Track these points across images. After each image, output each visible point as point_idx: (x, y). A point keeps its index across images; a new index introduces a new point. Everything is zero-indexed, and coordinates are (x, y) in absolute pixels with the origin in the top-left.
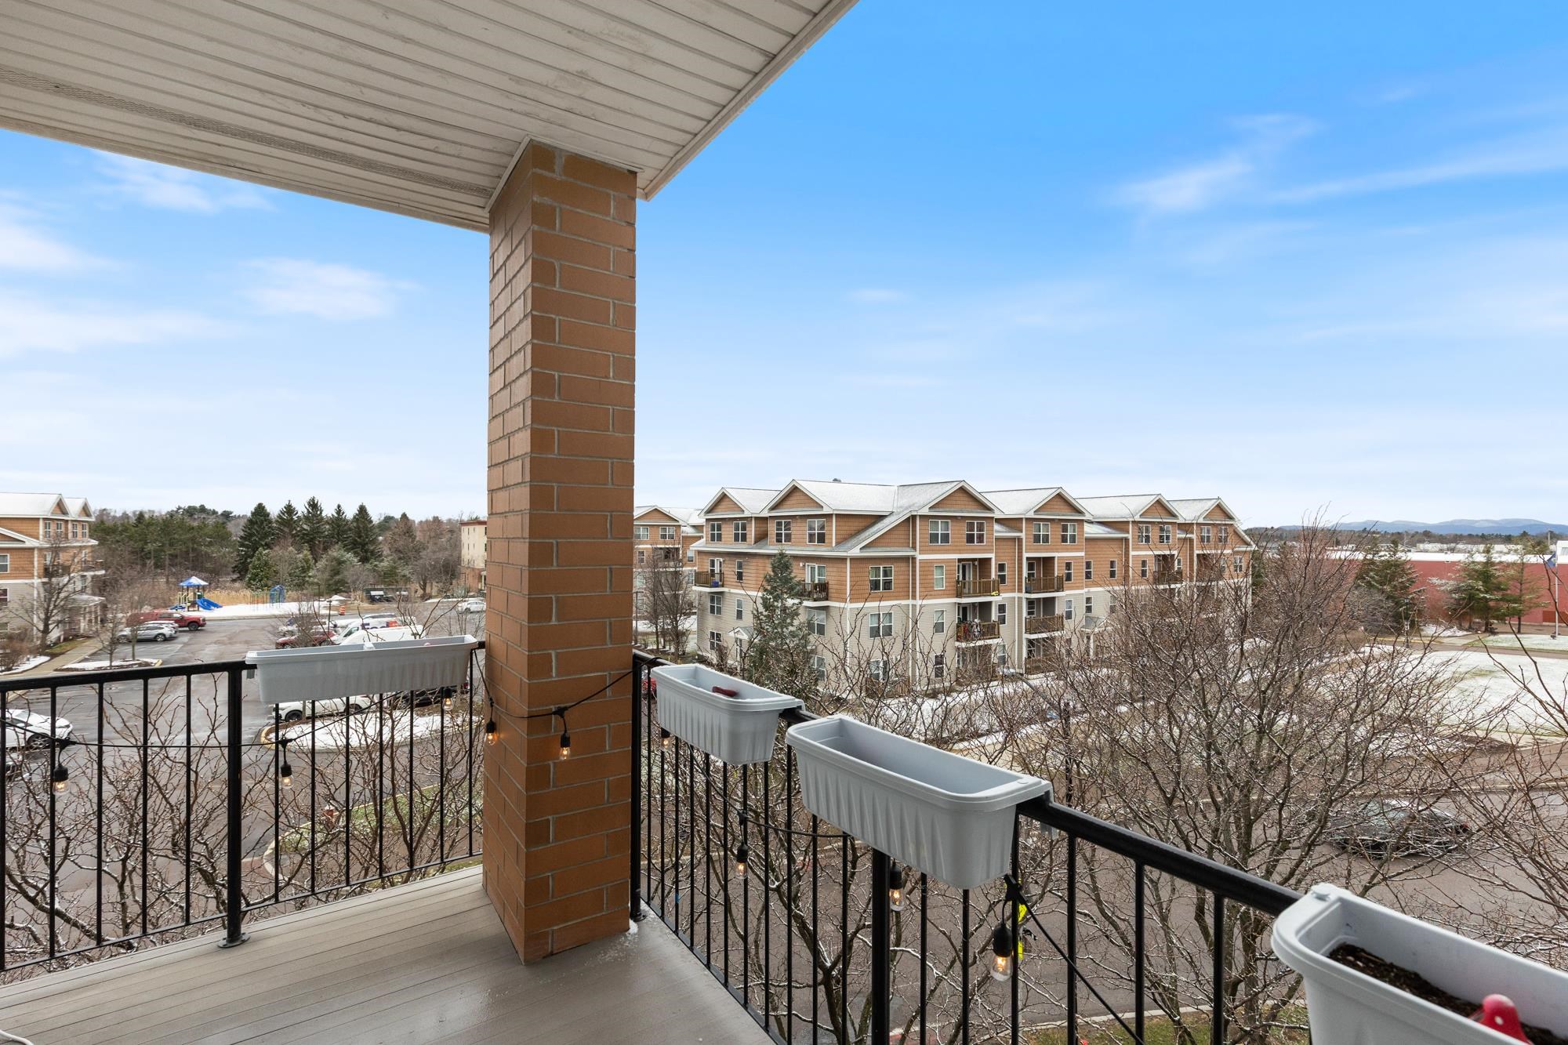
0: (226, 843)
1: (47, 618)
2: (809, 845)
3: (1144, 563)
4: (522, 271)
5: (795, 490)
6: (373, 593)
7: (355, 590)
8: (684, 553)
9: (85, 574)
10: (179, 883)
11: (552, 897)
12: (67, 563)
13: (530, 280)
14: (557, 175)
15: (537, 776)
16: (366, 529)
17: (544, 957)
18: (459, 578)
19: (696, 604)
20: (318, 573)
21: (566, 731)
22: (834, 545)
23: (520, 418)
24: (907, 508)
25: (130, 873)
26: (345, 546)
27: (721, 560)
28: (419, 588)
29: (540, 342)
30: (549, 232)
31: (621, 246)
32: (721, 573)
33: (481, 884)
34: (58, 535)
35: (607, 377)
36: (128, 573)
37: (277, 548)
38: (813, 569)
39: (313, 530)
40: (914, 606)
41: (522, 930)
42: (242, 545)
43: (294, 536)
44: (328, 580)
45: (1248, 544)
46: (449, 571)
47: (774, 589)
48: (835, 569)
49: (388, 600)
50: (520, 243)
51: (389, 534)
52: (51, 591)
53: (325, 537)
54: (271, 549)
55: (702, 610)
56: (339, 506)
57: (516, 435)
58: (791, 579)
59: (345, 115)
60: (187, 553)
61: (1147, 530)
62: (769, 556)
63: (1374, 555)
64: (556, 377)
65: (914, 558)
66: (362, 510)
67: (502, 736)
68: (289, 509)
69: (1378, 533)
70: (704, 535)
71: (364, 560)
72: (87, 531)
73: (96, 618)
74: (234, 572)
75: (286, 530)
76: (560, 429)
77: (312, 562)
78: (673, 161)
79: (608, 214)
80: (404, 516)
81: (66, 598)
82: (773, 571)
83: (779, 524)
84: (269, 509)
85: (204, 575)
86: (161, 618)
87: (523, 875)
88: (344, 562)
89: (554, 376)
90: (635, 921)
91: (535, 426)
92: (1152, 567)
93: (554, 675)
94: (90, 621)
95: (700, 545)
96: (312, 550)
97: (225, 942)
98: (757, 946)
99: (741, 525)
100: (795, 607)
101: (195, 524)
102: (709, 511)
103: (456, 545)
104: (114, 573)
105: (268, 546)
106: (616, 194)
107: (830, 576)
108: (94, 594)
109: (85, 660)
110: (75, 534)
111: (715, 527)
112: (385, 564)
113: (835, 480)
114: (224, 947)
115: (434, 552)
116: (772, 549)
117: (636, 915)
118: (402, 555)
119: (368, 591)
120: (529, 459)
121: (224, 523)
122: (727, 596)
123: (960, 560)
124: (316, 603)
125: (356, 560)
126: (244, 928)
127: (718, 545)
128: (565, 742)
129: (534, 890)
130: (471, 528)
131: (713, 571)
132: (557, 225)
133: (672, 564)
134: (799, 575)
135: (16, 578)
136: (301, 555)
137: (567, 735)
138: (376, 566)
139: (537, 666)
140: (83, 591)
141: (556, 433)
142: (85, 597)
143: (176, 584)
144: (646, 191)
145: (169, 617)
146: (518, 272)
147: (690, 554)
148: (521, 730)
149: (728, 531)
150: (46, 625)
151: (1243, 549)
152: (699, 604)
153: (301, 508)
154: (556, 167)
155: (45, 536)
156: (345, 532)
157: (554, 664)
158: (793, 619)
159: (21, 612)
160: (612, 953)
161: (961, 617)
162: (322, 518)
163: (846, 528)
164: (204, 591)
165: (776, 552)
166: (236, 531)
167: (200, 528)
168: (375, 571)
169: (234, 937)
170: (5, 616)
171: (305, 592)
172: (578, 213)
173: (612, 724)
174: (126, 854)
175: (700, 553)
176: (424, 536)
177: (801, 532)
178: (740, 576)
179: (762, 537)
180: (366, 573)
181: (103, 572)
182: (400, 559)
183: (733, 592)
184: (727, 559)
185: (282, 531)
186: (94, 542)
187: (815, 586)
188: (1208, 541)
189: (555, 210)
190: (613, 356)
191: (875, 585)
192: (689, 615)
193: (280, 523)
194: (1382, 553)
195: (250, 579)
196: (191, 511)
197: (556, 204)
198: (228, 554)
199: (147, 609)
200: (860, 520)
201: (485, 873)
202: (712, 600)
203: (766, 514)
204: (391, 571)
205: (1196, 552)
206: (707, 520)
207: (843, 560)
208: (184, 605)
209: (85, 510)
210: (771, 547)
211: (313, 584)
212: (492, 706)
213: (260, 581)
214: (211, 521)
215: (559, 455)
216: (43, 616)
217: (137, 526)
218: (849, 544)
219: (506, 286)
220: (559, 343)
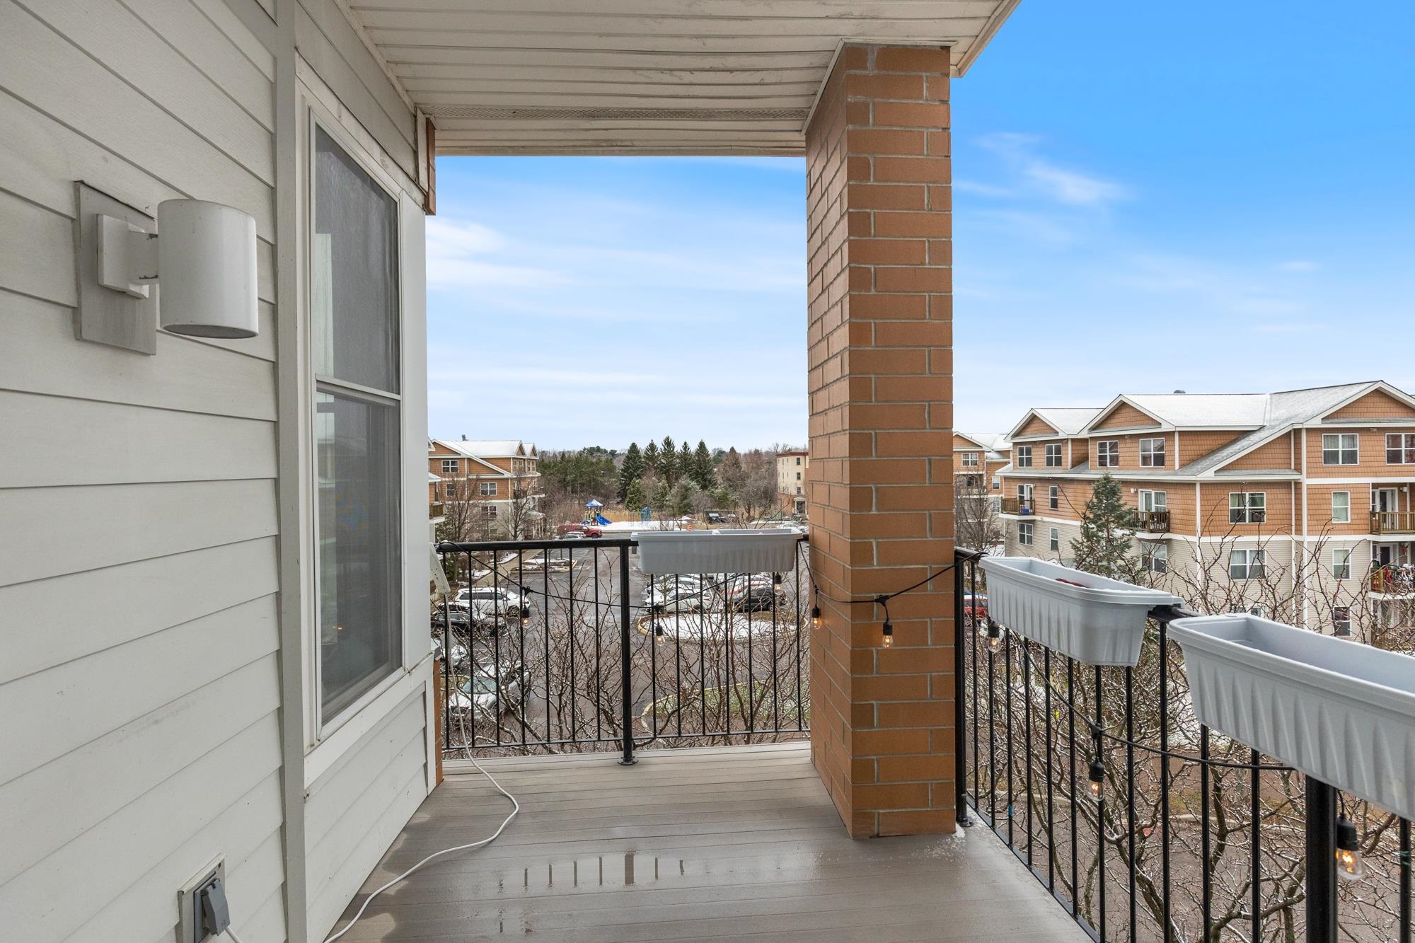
0: (622, 690)
1: (516, 527)
2: (1159, 802)
4: (838, 174)
5: (1122, 406)
6: (711, 515)
7: (698, 511)
8: (989, 481)
9: (535, 496)
10: (592, 720)
11: (878, 781)
12: (526, 489)
13: (845, 180)
14: (871, 71)
15: (860, 660)
16: (704, 461)
17: (871, 837)
18: (776, 503)
19: (1003, 532)
20: (672, 498)
21: (888, 620)
22: (1177, 467)
23: (838, 317)
24: (1287, 420)
25: (564, 707)
26: (690, 475)
27: (1032, 486)
28: (745, 511)
29: (856, 238)
30: (864, 128)
31: (935, 127)
32: (1031, 500)
33: (809, 758)
34: (520, 469)
35: (923, 264)
36: (558, 496)
37: (644, 478)
38: (1148, 496)
39: (668, 463)
40: (1300, 544)
41: (850, 805)
42: (623, 476)
43: (655, 468)
44: (679, 504)
46: (768, 496)
47: (1098, 517)
48: (1178, 496)
49: (722, 521)
50: (835, 149)
51: (721, 465)
52: (518, 508)
53: (676, 469)
54: (641, 479)
55: (1011, 539)
56: (685, 443)
57: (835, 335)
58: (1120, 506)
59: (691, 71)
60: (590, 482)
62: (1090, 482)
64: (872, 270)
65: (1298, 484)
66: (702, 445)
67: (826, 622)
68: (652, 447)
70: (1011, 460)
71: (704, 487)
72: (535, 466)
73: (541, 528)
74: (618, 496)
75: (650, 463)
76: (877, 321)
77: (668, 489)
78: (991, 20)
79: (920, 97)
80: (732, 450)
81: (526, 513)
82: (1097, 498)
83: (1103, 446)
84: (639, 446)
85: (600, 499)
86: (576, 530)
87: (850, 752)
88: (690, 489)
89: (870, 269)
90: (961, 826)
91: (853, 320)
93: (875, 564)
94: (538, 530)
95: (1007, 470)
96: (668, 479)
97: (622, 760)
98: (1088, 903)
99: (1054, 450)
100: (1125, 539)
101: (594, 460)
102: (1017, 435)
103: (773, 474)
104: (550, 496)
105: (639, 476)
106: (928, 74)
107: (1172, 503)
108: (539, 511)
109: (535, 558)
110: (529, 469)
111: (1024, 453)
112: (719, 491)
113: (1177, 392)
114: (622, 764)
115: (756, 480)
116: (1093, 473)
117: (961, 819)
118: (734, 483)
119: (707, 513)
120: (848, 353)
121: (611, 460)
122: (1039, 525)
123: (1375, 486)
124: (671, 522)
125: (698, 488)
126: (634, 753)
127: (1027, 471)
128: (887, 630)
129: (861, 770)
130: (785, 458)
131: (1022, 498)
132: (871, 120)
133: (975, 491)
134: (1129, 503)
135: (500, 499)
136: (660, 484)
137: (889, 623)
138: (712, 492)
139: (859, 553)
140: (533, 509)
141: (873, 325)
142: (535, 513)
143: (584, 505)
144: (959, 66)
145: (581, 529)
146: (835, 176)
147: (995, 480)
148: (845, 614)
149: (1039, 456)
150: (516, 532)
152: (1007, 532)
153: (660, 445)
154: (868, 65)
155: (514, 470)
156: (690, 464)
157: (875, 552)
158: (1123, 551)
159: (503, 522)
160: (937, 852)
161: (1378, 559)
162: (674, 454)
163: (1194, 447)
164: (600, 510)
165: (1098, 476)
166: (619, 465)
167: (597, 463)
168: (712, 496)
169: (628, 760)
170: (496, 525)
171: (664, 512)
172: (891, 103)
173: (934, 619)
174: (561, 691)
175: (1006, 478)
176: (748, 467)
177: (1132, 454)
178: (1054, 504)
179: (1081, 461)
180: (706, 498)
181: (544, 495)
182: (730, 486)
183: (1047, 521)
184: (1039, 484)
185: (647, 464)
186: (539, 474)
187: (1152, 516)
189: (868, 107)
190: (929, 241)
191: (1238, 516)
192: (995, 544)
193: (647, 458)
195: (628, 502)
196: (592, 451)
197: (869, 100)
198: (614, 483)
199: (568, 523)
200: (1214, 437)
201: (813, 749)
202: (1022, 528)
203: (1085, 435)
204: (724, 496)
206: (1014, 444)
207: (1191, 485)
208: (589, 521)
209: (534, 451)
210: (1093, 471)
211: (668, 506)
212: (817, 593)
213: (635, 503)
214: (604, 458)
215: (877, 347)
216: (514, 525)
217: (561, 463)
218: (1199, 467)
219: (823, 195)
220: (875, 236)
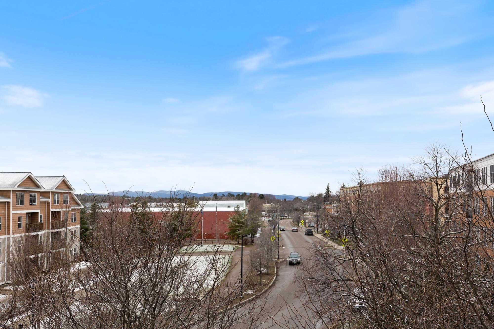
3: (19, 219)
45: (79, 205)
61: (22, 197)
63: (136, 209)
69: (130, 197)
92: (24, 221)
151: (77, 207)
188: (58, 203)
194: (139, 208)
205: (51, 210)
